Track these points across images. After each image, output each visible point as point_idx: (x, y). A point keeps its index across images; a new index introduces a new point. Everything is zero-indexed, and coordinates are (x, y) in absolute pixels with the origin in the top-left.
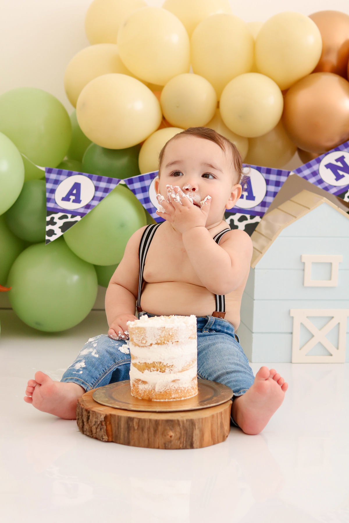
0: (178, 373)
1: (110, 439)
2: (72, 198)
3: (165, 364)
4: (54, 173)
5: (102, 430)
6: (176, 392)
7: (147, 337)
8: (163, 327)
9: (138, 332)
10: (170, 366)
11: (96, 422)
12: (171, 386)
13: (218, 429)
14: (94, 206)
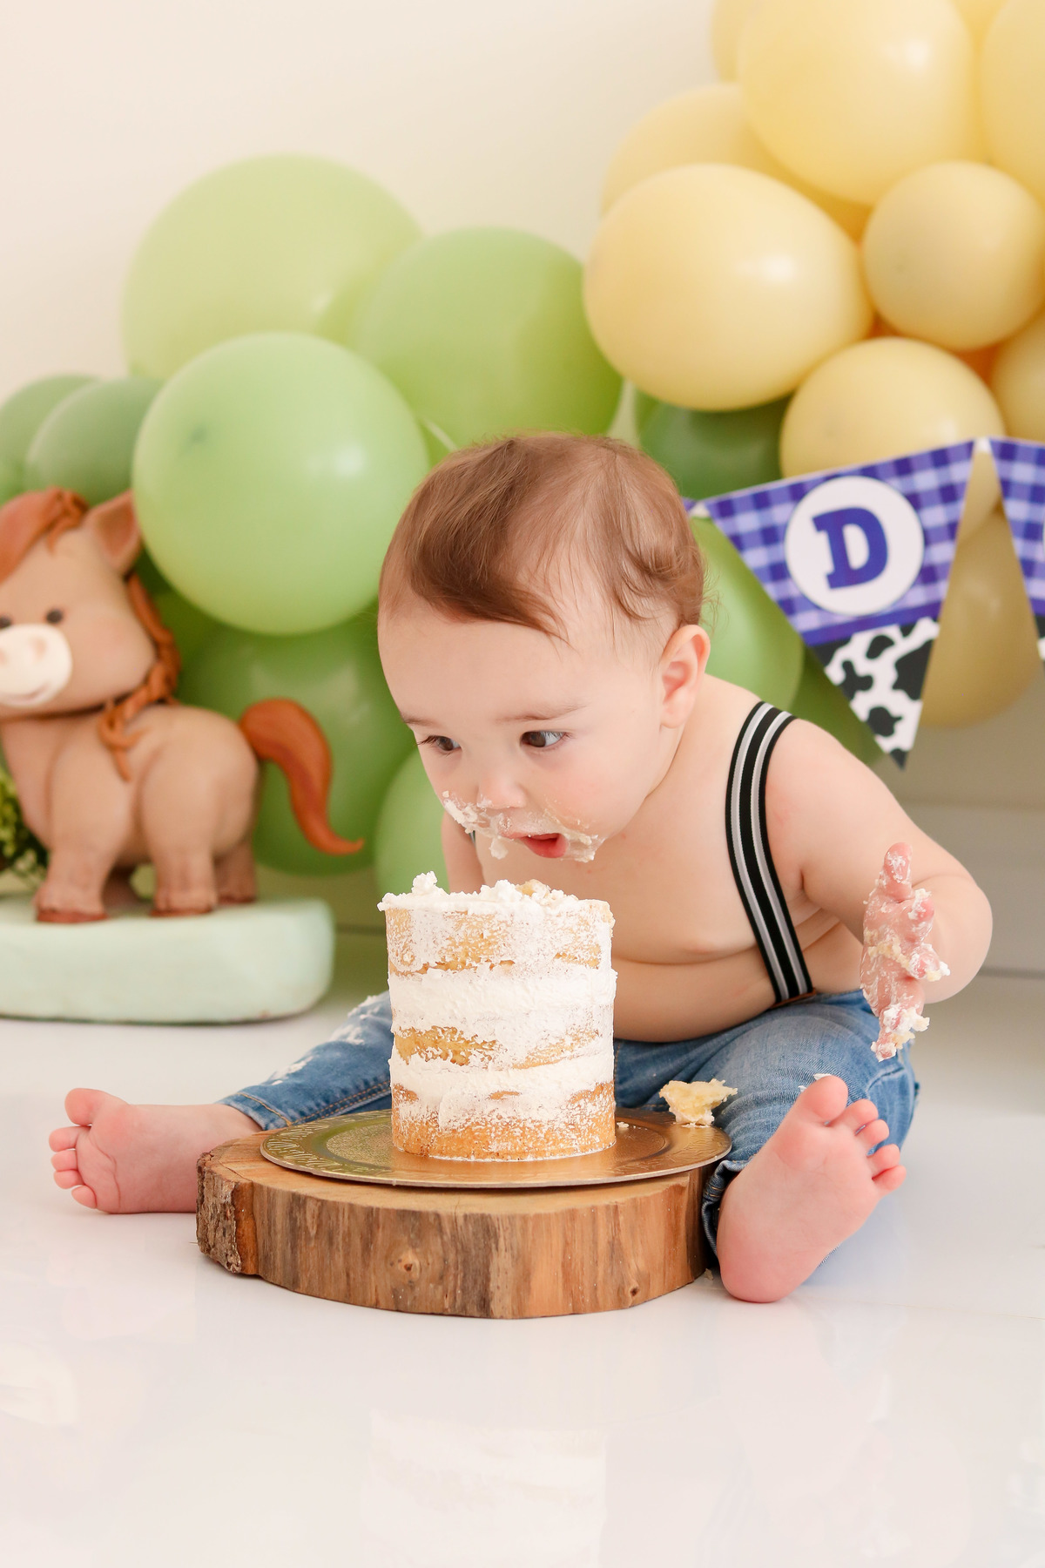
0: (511, 1071)
1: (251, 1268)
3: (468, 1036)
5: (227, 1235)
6: (503, 1132)
8: (463, 910)
10: (485, 1042)
11: (215, 1207)
12: (486, 1112)
13: (596, 1263)
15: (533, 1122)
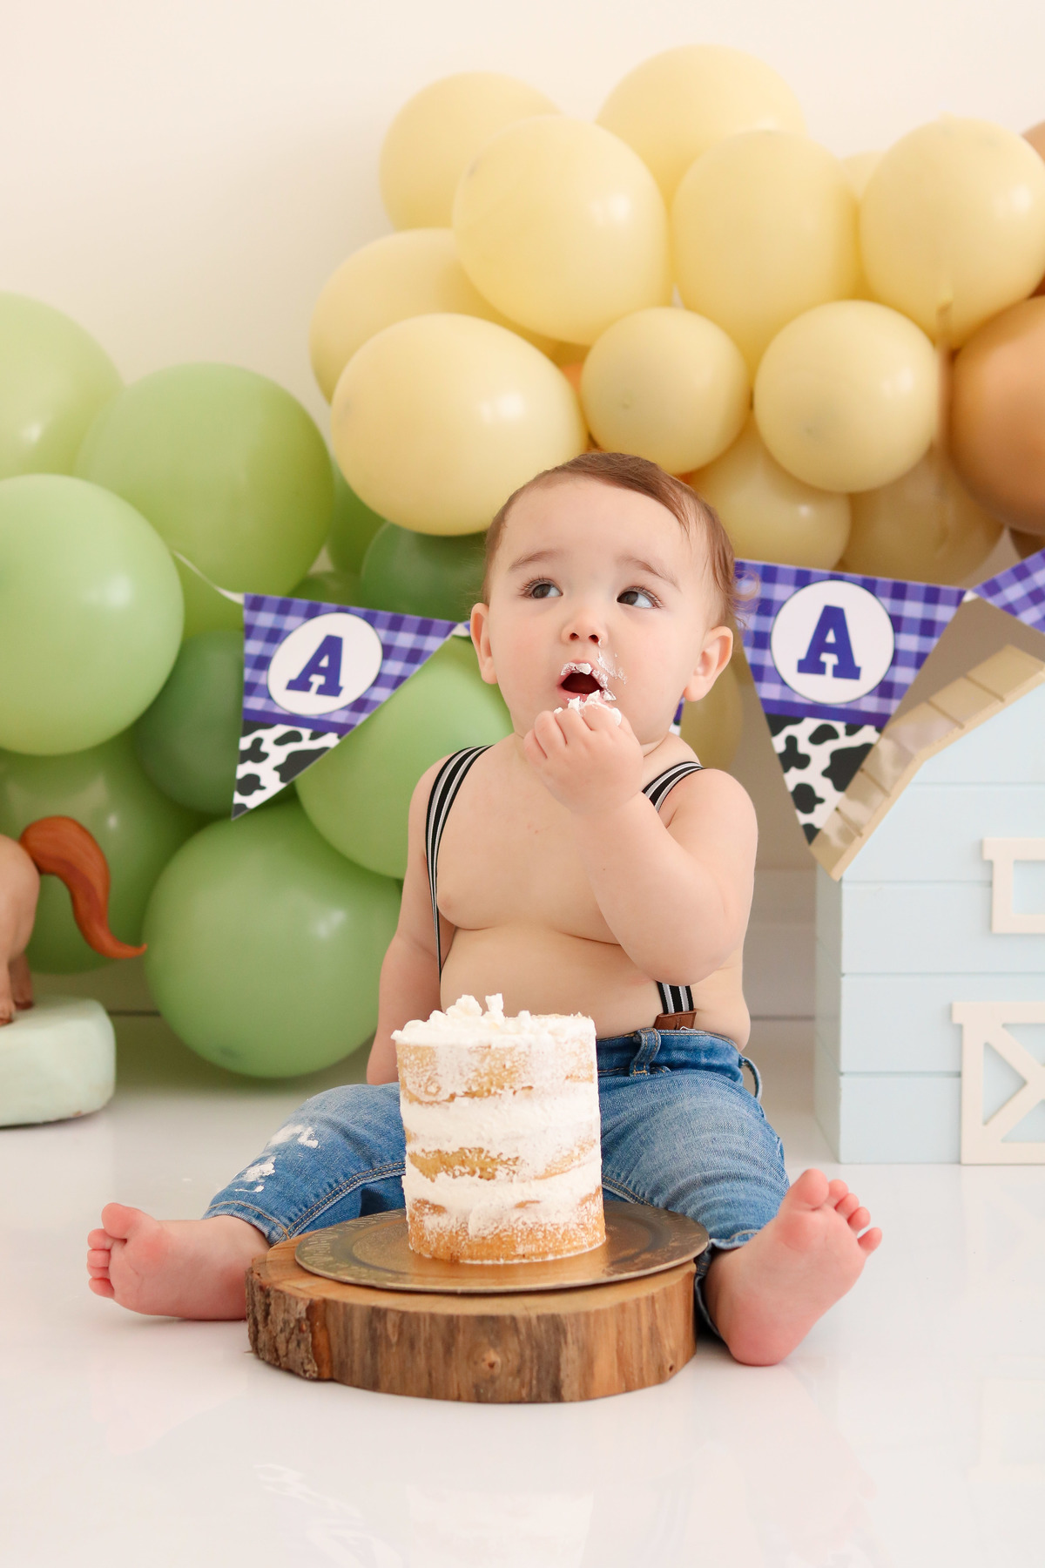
0: (533, 1183)
1: (326, 1375)
2: (317, 680)
3: (494, 1154)
4: (269, 610)
5: (302, 1346)
6: (528, 1236)
7: (441, 1076)
8: (486, 1045)
9: (415, 1059)
10: (509, 1159)
11: (286, 1322)
12: (513, 1219)
13: (641, 1347)
14: (376, 703)
15: (552, 1225)
